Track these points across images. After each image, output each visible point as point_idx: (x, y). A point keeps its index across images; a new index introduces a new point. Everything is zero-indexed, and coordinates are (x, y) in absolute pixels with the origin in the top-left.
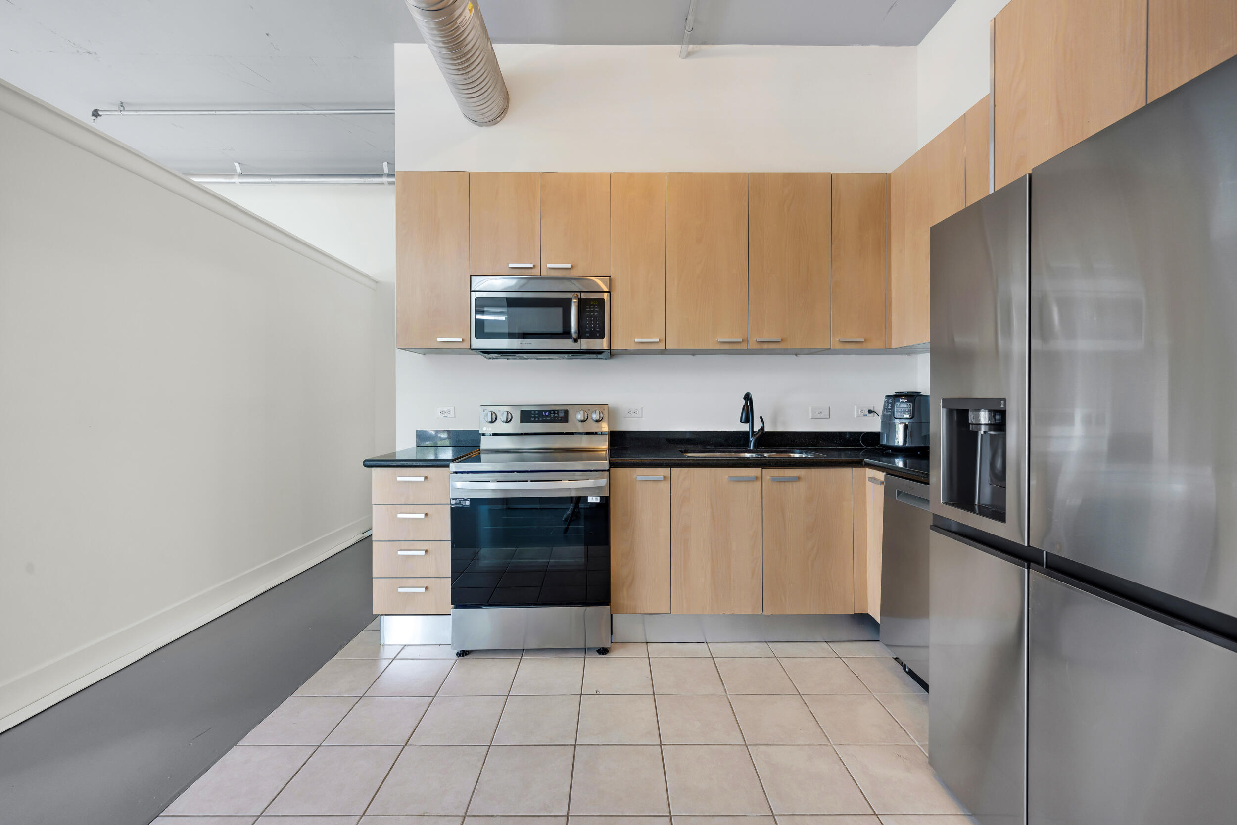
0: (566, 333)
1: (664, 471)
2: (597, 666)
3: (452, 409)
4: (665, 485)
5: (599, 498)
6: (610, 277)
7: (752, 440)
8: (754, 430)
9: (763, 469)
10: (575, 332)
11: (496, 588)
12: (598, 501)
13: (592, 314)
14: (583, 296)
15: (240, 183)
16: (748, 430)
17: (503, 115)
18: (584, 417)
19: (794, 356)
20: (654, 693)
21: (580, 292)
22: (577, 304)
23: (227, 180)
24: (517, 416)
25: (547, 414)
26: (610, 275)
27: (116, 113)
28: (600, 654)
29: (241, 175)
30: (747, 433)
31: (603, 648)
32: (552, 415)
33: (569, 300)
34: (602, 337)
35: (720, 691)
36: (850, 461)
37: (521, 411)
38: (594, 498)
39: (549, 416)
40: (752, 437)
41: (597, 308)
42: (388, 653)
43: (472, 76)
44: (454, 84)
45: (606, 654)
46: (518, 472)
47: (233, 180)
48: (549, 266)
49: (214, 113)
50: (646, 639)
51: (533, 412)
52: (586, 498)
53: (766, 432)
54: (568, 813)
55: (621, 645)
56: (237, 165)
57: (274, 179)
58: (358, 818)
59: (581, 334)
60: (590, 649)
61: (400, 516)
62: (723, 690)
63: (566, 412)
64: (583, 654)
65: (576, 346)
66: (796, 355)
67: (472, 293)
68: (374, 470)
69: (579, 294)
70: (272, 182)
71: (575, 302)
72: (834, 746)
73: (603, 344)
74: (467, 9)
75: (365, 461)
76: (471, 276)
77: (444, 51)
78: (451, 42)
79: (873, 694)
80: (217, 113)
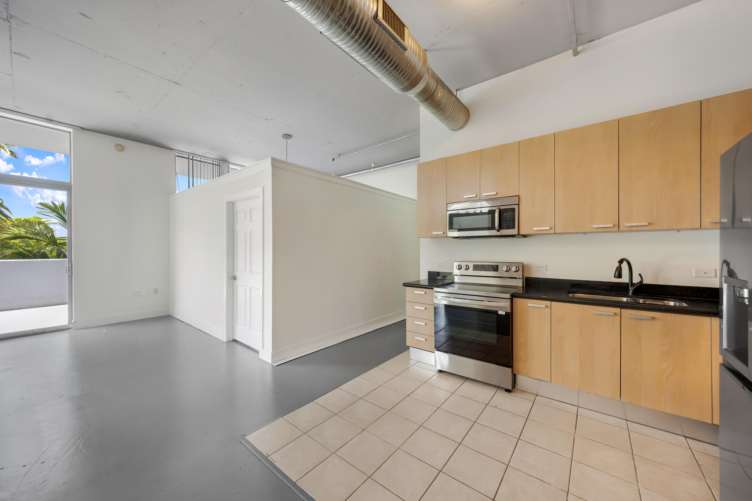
0: (492, 228)
1: (548, 303)
2: (502, 396)
3: (443, 263)
4: (548, 310)
5: (504, 312)
6: (519, 196)
7: (631, 290)
8: (633, 282)
9: (622, 310)
10: (498, 227)
11: (465, 348)
12: (504, 314)
13: (508, 216)
14: (503, 208)
15: (374, 171)
16: (628, 282)
17: (466, 123)
18: (507, 269)
19: (677, 232)
20: (528, 417)
21: (501, 206)
22: (498, 212)
23: (370, 171)
24: (471, 267)
25: (487, 266)
26: (518, 195)
27: (338, 158)
28: (506, 391)
29: (374, 168)
30: (628, 284)
31: (508, 389)
32: (490, 268)
33: (494, 211)
34: (514, 228)
35: (572, 431)
36: (707, 312)
37: (473, 265)
38: (502, 312)
39: (488, 267)
40: (631, 287)
41: (510, 213)
42: (412, 362)
43: (447, 115)
44: (440, 120)
45: (509, 392)
46: (463, 294)
47: (372, 170)
48: (484, 195)
49: (363, 150)
50: (537, 393)
51: (479, 266)
52: (498, 311)
53: (644, 284)
54: (461, 443)
55: (520, 391)
56: (372, 164)
57: (384, 167)
58: (387, 411)
59: (500, 227)
60: (502, 388)
61: (416, 307)
62: (574, 431)
63: (497, 266)
64: (498, 388)
65: (498, 234)
66: (678, 231)
67: (448, 212)
68: (407, 288)
69: (500, 207)
70: (384, 168)
71: (497, 211)
72: (640, 487)
73: (514, 232)
74: (439, 93)
75: (404, 284)
76: (447, 204)
77: (433, 111)
78: (435, 107)
79: (706, 479)
80: (365, 150)
